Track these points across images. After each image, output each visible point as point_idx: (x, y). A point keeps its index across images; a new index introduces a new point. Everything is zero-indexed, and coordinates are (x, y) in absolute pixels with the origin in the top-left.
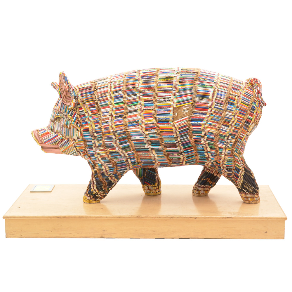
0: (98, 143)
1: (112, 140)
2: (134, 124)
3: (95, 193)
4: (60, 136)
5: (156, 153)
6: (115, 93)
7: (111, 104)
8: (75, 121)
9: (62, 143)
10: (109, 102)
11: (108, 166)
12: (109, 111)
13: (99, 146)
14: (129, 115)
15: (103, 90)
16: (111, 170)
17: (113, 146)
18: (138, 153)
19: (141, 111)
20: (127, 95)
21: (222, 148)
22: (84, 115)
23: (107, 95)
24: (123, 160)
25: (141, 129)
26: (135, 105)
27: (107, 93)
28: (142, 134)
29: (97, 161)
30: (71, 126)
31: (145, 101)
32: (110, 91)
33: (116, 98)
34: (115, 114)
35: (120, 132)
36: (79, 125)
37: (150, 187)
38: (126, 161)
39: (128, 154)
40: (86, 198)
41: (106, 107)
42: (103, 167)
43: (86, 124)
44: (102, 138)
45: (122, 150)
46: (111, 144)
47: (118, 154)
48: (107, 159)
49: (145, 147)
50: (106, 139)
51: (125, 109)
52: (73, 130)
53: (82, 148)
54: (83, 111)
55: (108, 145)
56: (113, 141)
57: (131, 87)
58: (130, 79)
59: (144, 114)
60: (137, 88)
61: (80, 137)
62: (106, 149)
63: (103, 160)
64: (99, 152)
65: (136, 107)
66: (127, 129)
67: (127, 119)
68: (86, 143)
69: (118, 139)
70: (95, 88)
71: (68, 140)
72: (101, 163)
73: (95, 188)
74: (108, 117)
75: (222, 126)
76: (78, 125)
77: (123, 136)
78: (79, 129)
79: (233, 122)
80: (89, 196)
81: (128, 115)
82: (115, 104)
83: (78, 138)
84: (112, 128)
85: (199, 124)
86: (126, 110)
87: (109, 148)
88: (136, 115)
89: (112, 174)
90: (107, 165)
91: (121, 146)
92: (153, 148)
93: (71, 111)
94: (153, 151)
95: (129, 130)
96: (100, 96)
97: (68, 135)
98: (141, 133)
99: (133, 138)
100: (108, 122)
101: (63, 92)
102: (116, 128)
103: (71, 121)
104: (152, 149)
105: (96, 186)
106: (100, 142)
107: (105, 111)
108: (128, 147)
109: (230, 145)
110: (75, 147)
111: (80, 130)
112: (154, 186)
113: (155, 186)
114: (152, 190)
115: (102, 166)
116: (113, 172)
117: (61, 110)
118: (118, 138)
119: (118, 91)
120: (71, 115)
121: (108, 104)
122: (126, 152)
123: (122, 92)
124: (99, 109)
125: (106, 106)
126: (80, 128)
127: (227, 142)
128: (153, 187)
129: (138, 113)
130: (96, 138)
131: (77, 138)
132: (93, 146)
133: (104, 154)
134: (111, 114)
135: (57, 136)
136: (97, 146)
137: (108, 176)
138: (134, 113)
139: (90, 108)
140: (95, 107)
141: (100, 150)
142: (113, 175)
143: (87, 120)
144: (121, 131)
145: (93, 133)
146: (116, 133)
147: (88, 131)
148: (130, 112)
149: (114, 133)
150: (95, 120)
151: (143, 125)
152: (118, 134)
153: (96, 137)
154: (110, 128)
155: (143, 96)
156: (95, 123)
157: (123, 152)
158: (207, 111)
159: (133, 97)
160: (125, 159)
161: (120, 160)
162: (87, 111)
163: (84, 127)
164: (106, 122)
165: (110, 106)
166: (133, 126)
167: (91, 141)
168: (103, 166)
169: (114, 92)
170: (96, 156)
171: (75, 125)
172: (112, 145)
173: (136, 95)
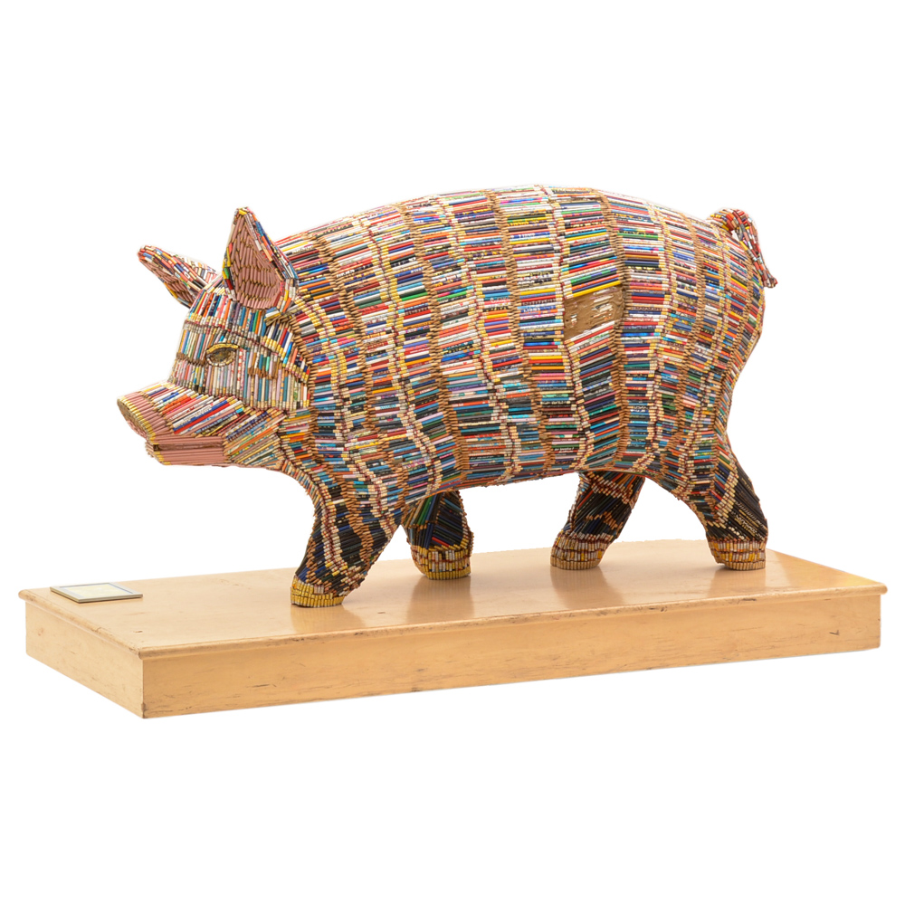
0: (351, 418)
1: (397, 405)
2: (459, 352)
3: (338, 572)
4: (235, 404)
5: (520, 437)
6: (397, 265)
7: (389, 299)
8: (289, 354)
9: (237, 427)
10: (382, 292)
11: (387, 484)
12: (385, 319)
13: (357, 427)
14: (445, 327)
15: (357, 258)
16: (393, 498)
17: (399, 424)
18: (468, 440)
19: (477, 315)
20: (433, 270)
21: (691, 410)
22: (314, 336)
23: (372, 272)
24: (423, 466)
25: (480, 367)
26: (460, 298)
27: (372, 266)
28: (483, 382)
29: (351, 473)
30: (280, 371)
31: (485, 285)
32: (381, 260)
33: (404, 278)
34: (406, 328)
35: (419, 381)
36: (302, 367)
37: (447, 553)
38: (429, 468)
39: (437, 446)
40: (311, 592)
41: (377, 309)
42: (371, 489)
43: (325, 360)
44: (366, 402)
45: (422, 434)
46: (395, 416)
47: (411, 448)
48: (382, 463)
49: (490, 420)
50: (379, 403)
51: (432, 310)
52: (285, 382)
53: (302, 436)
54: (310, 323)
55: (386, 421)
56: (398, 409)
57: (439, 245)
58: (427, 222)
59: (487, 321)
60: (457, 247)
61: (305, 403)
62: (379, 435)
63: (372, 467)
64: (358, 443)
65: (464, 304)
66: (439, 371)
67: (441, 341)
68: (316, 420)
69: (412, 402)
70: (329, 256)
71: (265, 414)
72: (366, 477)
73: (338, 558)
74: (384, 336)
75: (697, 345)
76: (299, 366)
77: (426, 391)
78: (305, 377)
79: (720, 333)
80: (321, 585)
81: (443, 328)
82: (402, 296)
83: (299, 406)
84: (398, 370)
85: (644, 340)
86: (436, 314)
87: (389, 431)
88: (463, 328)
89: (390, 510)
90: (384, 481)
91: (419, 423)
92: (514, 421)
93: (271, 325)
94: (513, 430)
95: (444, 373)
96: (352, 278)
97: (266, 398)
98: (481, 377)
99: (455, 396)
100: (384, 351)
101: (240, 270)
102: (409, 367)
103: (276, 357)
104: (509, 425)
105: (341, 551)
106: (361, 415)
107: (374, 321)
108: (439, 423)
109: (712, 399)
110: (278, 434)
111: (308, 380)
112: (459, 548)
113: (462, 549)
114: (452, 562)
115: (369, 486)
116: (395, 503)
117: (231, 324)
118: (414, 398)
119: (405, 259)
120: (274, 337)
121: (380, 299)
122: (432, 440)
123: (416, 262)
124: (353, 315)
125: (376, 305)
126: (307, 376)
127: (704, 393)
128: (456, 551)
129: (469, 321)
130: (347, 403)
131: (295, 406)
132: (335, 428)
133: (375, 451)
134: (394, 329)
135: (225, 404)
136: (348, 427)
137: (380, 518)
138: (459, 320)
139: (328, 312)
140: (342, 311)
141: (360, 439)
142: (392, 512)
143: (325, 350)
144: (424, 377)
145: (341, 387)
146: (409, 385)
147: (329, 382)
148: (449, 318)
149: (403, 383)
150: (346, 349)
151: (485, 356)
152: (414, 387)
153: (347, 399)
154: (392, 370)
155: (479, 271)
156: (348, 356)
157: (424, 440)
158: (662, 304)
159: (450, 275)
160: (427, 462)
161: (416, 464)
162: (320, 323)
163: (320, 371)
164: (379, 353)
165: (386, 304)
166: (456, 359)
167: (332, 414)
168: (373, 486)
169: (394, 263)
170: (348, 459)
171: (291, 366)
172: (396, 420)
173: (457, 268)
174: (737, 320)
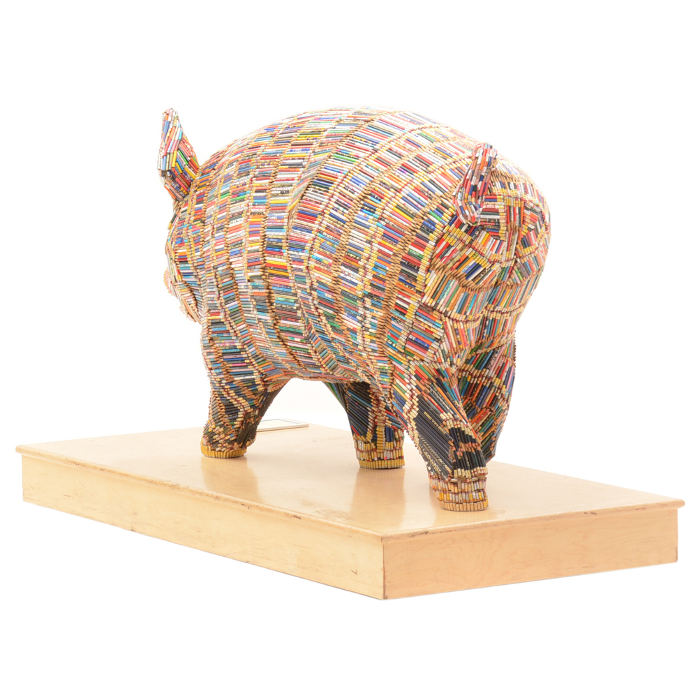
1: (214, 290)
2: (237, 249)
3: (211, 428)
5: (267, 333)
6: (229, 167)
7: (217, 197)
10: (216, 190)
11: (209, 356)
12: (213, 213)
14: (231, 225)
16: (219, 371)
17: (216, 307)
19: (247, 217)
20: (237, 174)
22: (184, 221)
24: (236, 347)
25: (243, 264)
26: (241, 201)
27: (223, 167)
31: (257, 191)
33: (226, 180)
34: (217, 222)
35: (222, 271)
38: (241, 350)
39: (240, 331)
41: (212, 204)
43: (182, 243)
45: (230, 318)
46: (214, 299)
48: (206, 338)
49: (251, 313)
50: (208, 286)
51: (227, 209)
54: (186, 210)
55: (211, 302)
56: (214, 293)
57: (252, 152)
58: (267, 132)
59: (251, 224)
60: (259, 155)
61: (178, 277)
62: (208, 314)
65: (242, 206)
67: (229, 237)
68: (194, 295)
69: (221, 289)
73: (211, 417)
74: (210, 228)
77: (226, 281)
80: (205, 438)
82: (221, 195)
84: (213, 259)
85: (300, 256)
86: (228, 213)
87: (212, 311)
88: (239, 228)
89: (223, 381)
90: (207, 354)
91: (227, 308)
92: (259, 317)
94: (262, 325)
95: (232, 266)
98: (244, 274)
100: (209, 241)
102: (217, 257)
104: (259, 320)
107: (209, 214)
108: (237, 311)
116: (224, 376)
118: (221, 285)
119: (233, 163)
121: (214, 196)
122: (236, 325)
123: (235, 166)
124: (206, 207)
125: (212, 201)
126: (174, 254)
129: (242, 222)
134: (214, 222)
138: (238, 220)
139: (197, 203)
140: (203, 203)
143: (184, 233)
144: (223, 268)
145: (196, 268)
146: (217, 273)
147: (187, 262)
148: (233, 217)
149: (215, 271)
150: (195, 235)
151: (245, 255)
152: (220, 276)
153: (201, 280)
154: (211, 257)
155: (258, 178)
156: (195, 242)
157: (232, 324)
158: (314, 223)
159: (242, 180)
160: (238, 345)
161: (228, 345)
162: (190, 211)
163: (179, 251)
165: (215, 200)
166: (236, 254)
167: (198, 291)
172: (214, 302)
173: (248, 174)
174: (391, 249)
